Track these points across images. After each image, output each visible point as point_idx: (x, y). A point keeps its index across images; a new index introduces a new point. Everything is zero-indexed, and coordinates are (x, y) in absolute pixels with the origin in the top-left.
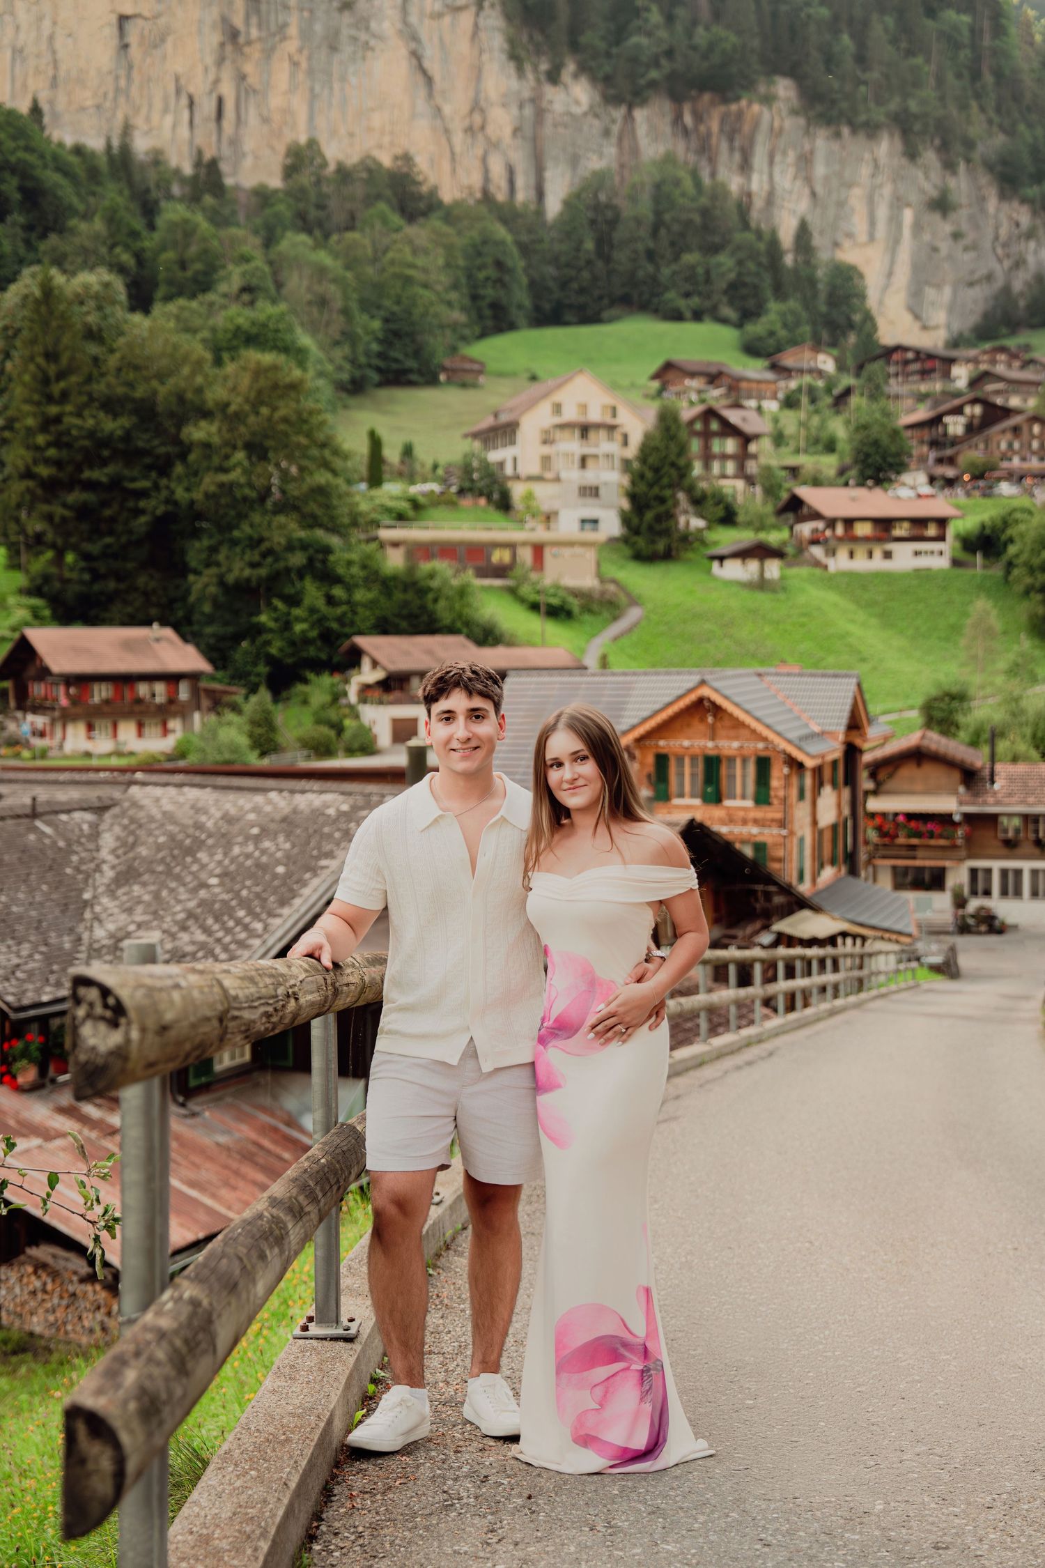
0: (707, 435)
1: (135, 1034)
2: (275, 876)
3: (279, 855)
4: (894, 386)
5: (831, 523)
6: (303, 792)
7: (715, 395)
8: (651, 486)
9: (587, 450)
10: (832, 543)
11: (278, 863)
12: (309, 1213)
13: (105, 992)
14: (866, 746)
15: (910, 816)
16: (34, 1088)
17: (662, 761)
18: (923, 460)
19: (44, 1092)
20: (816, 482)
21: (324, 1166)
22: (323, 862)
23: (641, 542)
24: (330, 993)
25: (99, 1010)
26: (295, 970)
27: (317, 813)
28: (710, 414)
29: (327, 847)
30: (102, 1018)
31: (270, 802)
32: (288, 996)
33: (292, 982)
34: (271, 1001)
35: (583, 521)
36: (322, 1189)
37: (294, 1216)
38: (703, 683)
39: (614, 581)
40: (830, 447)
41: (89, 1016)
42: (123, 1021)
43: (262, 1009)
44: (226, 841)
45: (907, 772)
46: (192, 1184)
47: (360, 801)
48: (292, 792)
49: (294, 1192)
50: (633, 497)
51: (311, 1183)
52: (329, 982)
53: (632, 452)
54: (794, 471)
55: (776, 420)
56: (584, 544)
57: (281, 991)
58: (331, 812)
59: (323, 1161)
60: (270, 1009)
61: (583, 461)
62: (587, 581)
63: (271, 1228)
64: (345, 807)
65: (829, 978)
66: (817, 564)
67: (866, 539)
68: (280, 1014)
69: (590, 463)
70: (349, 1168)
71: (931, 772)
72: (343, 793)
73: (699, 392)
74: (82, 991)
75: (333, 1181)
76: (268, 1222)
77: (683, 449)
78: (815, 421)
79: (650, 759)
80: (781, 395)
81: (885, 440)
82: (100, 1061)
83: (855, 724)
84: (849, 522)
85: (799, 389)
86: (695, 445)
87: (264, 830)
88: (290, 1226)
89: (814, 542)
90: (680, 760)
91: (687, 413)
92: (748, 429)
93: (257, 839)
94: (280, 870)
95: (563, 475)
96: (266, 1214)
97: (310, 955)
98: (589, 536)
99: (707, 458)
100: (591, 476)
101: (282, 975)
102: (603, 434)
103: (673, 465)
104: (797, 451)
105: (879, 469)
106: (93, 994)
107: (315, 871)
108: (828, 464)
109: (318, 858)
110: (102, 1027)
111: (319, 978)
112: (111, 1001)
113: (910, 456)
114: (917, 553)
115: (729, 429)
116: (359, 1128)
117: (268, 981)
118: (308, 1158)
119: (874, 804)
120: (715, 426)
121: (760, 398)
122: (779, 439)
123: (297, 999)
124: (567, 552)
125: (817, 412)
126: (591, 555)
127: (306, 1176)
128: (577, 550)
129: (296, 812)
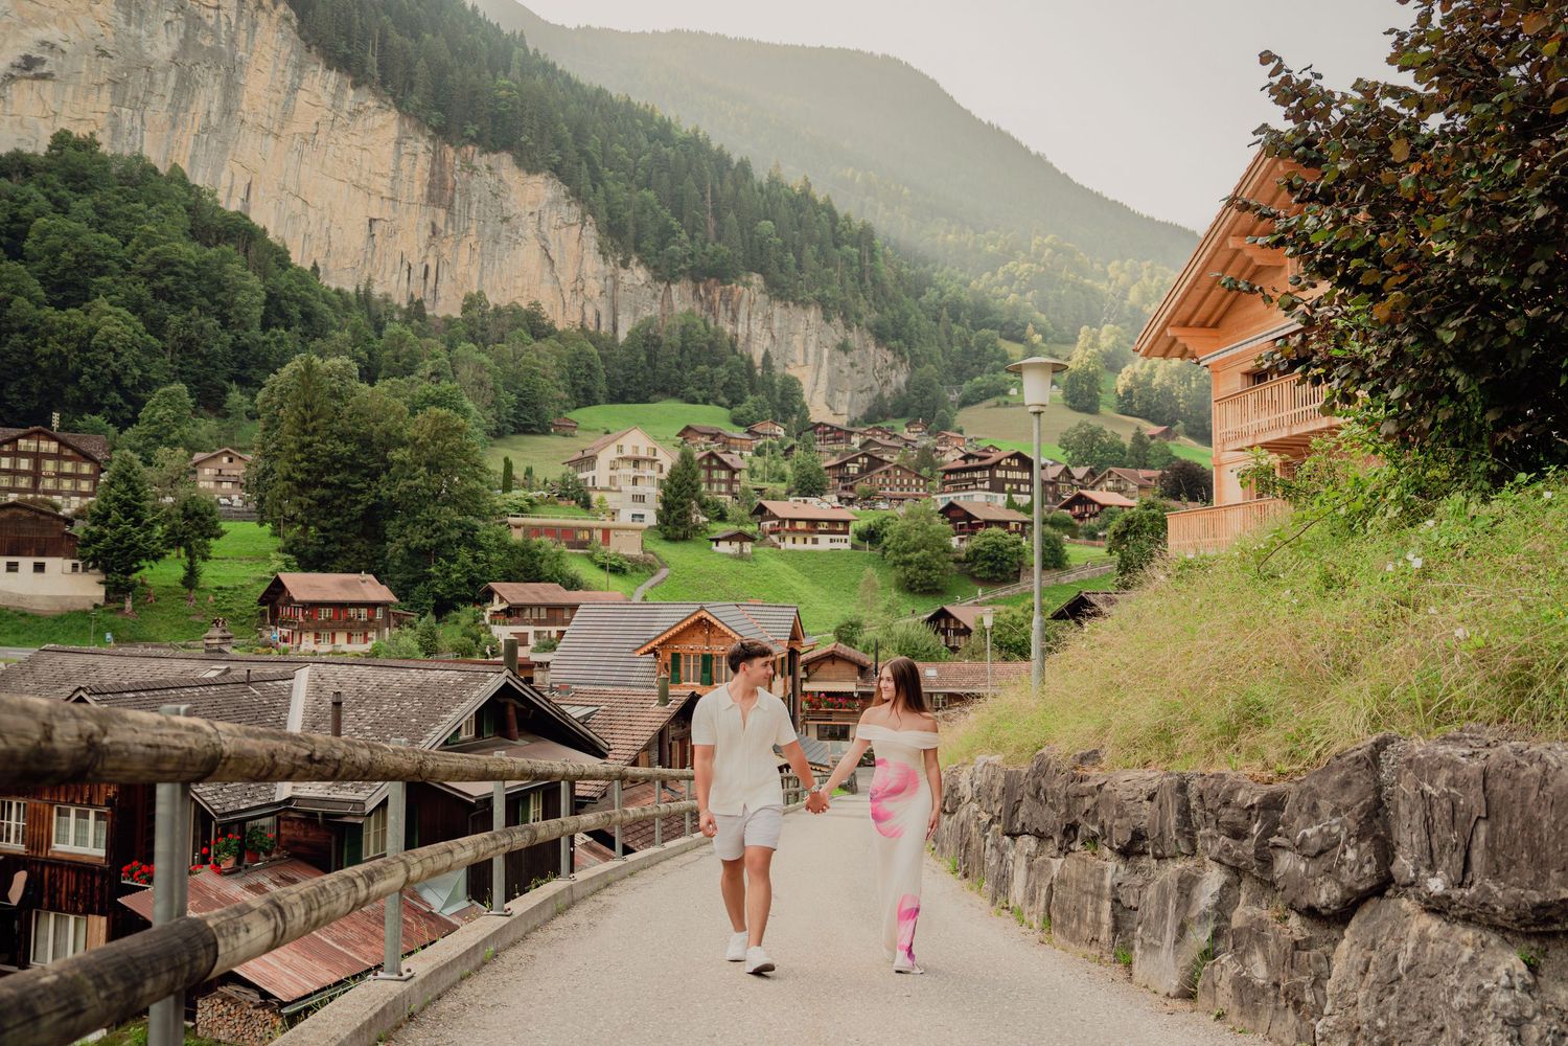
0: (709, 468)
2: (410, 724)
3: (413, 711)
4: (818, 446)
5: (782, 521)
6: (432, 670)
7: (715, 447)
8: (675, 496)
9: (637, 474)
10: (783, 533)
11: (413, 716)
14: (802, 650)
15: (829, 694)
16: (231, 873)
17: (676, 657)
18: (835, 487)
19: (239, 875)
20: (774, 498)
22: (443, 716)
23: (669, 530)
27: (441, 683)
28: (712, 455)
29: (446, 706)
31: (410, 676)
35: (634, 516)
38: (702, 609)
39: (652, 553)
40: (782, 478)
44: (378, 700)
45: (826, 667)
46: (339, 942)
47: (470, 675)
50: (664, 502)
53: (664, 476)
54: (761, 491)
55: (751, 462)
56: (634, 530)
58: (451, 683)
61: (635, 481)
62: (636, 552)
64: (460, 680)
66: (774, 545)
67: (802, 531)
69: (639, 482)
71: (840, 667)
73: (706, 444)
77: (695, 475)
78: (773, 463)
79: (669, 657)
80: (753, 448)
81: (814, 476)
83: (795, 637)
84: (793, 521)
85: (764, 445)
86: (703, 474)
87: (404, 695)
89: (772, 533)
90: (687, 656)
91: (698, 456)
92: (734, 465)
93: (399, 701)
95: (623, 489)
98: (637, 524)
99: (710, 481)
100: (640, 489)
102: (647, 465)
103: (689, 484)
104: (763, 480)
105: (810, 492)
107: (437, 722)
108: (782, 487)
109: (440, 714)
113: (828, 484)
114: (831, 541)
115: (723, 465)
119: (807, 687)
120: (714, 463)
121: (741, 449)
122: (752, 473)
124: (623, 534)
125: (774, 458)
126: (638, 536)
128: (630, 533)
129: (427, 682)
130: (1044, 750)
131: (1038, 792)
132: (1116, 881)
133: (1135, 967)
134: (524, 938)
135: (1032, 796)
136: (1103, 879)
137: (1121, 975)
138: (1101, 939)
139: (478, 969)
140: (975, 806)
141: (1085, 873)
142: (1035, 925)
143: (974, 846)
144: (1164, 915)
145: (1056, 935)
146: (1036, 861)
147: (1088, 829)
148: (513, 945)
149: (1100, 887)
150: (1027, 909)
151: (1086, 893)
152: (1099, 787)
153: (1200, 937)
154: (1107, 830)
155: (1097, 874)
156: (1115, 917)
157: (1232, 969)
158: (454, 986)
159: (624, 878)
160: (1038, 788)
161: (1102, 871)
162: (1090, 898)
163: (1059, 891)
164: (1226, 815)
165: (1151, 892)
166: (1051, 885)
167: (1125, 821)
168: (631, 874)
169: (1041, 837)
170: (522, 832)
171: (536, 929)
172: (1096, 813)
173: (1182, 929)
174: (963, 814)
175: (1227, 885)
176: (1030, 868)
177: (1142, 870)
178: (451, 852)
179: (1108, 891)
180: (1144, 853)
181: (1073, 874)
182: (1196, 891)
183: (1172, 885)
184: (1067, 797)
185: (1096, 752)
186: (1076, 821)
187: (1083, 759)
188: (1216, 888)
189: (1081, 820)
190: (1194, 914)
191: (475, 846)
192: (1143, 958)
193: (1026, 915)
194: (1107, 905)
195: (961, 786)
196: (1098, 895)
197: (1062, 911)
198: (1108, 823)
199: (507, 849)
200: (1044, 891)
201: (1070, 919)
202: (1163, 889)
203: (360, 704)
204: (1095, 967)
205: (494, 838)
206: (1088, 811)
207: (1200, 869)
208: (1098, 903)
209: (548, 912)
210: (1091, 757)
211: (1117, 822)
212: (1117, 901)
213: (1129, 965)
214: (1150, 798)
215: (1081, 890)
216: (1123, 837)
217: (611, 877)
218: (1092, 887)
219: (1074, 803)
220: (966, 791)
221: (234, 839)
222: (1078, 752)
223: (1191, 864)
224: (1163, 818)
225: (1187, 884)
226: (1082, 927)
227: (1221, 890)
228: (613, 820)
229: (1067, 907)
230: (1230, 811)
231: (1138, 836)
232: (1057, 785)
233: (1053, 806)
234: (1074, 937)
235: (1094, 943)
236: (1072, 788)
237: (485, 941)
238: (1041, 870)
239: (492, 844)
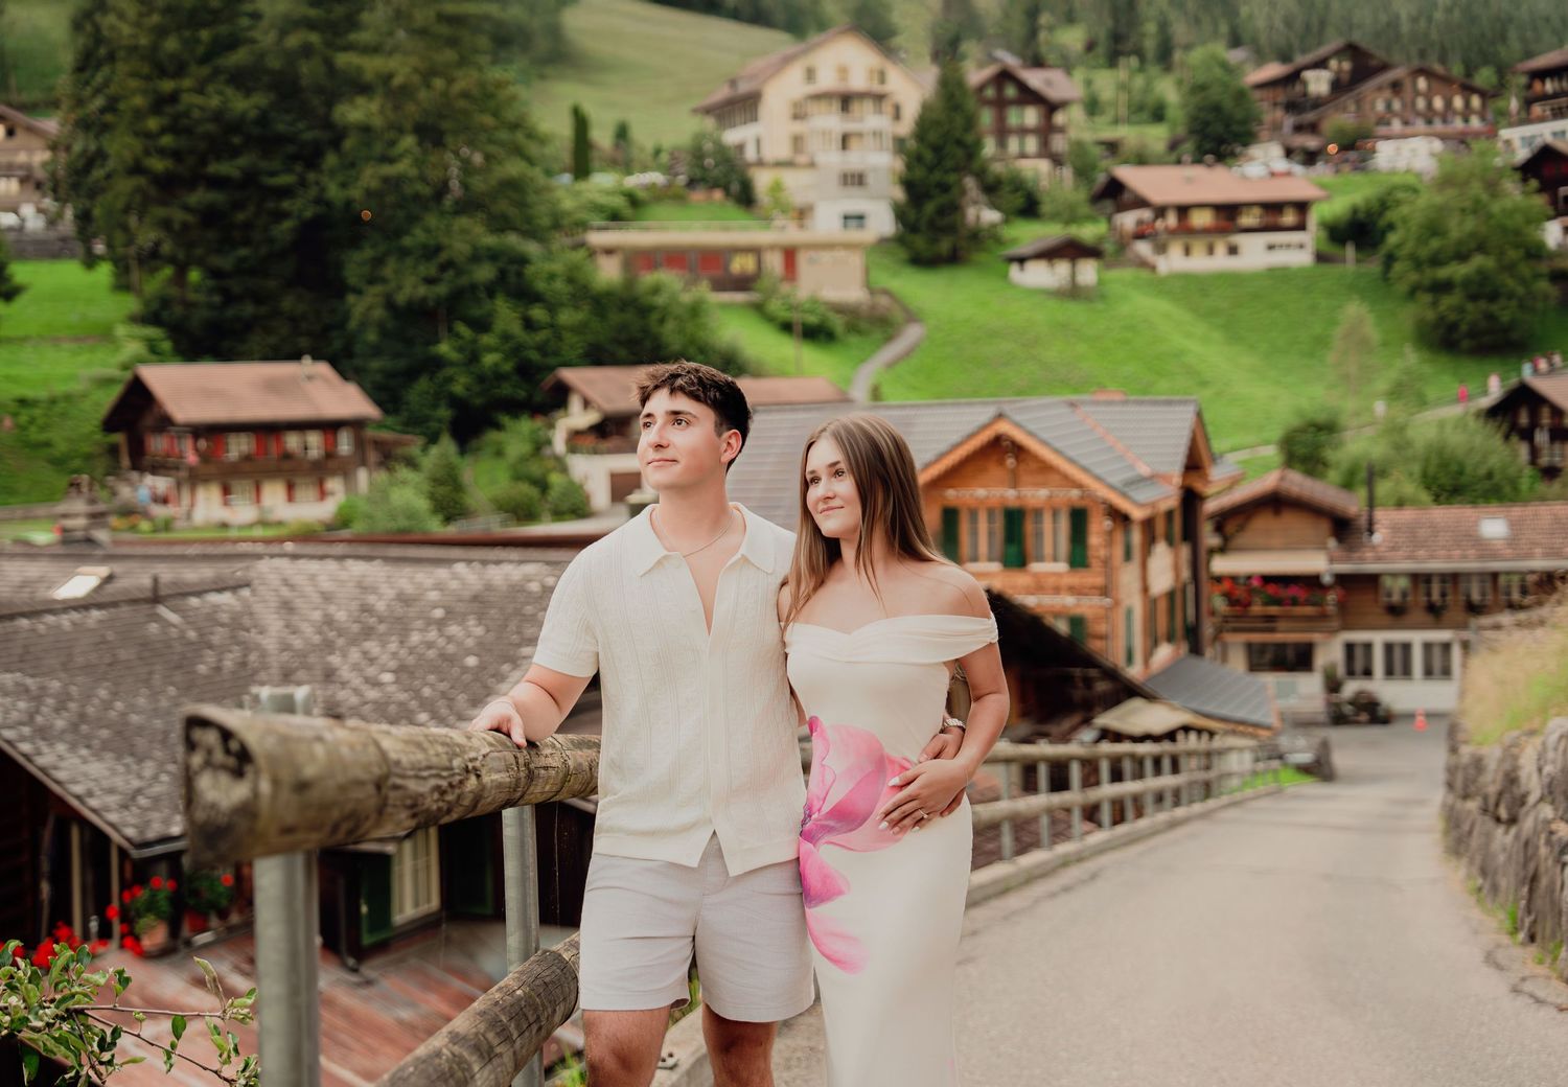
0: (1001, 104)
1: (265, 787)
2: (465, 669)
3: (470, 642)
5: (1161, 211)
6: (498, 562)
8: (931, 169)
9: (851, 127)
10: (1163, 237)
11: (469, 652)
12: (500, 1055)
13: (226, 735)
14: (1209, 490)
15: (1268, 579)
16: (163, 954)
17: (950, 516)
18: (1276, 127)
19: (180, 957)
20: (1141, 160)
21: (520, 999)
23: (920, 242)
24: (522, 775)
25: (219, 756)
26: (475, 742)
27: (517, 590)
28: (1005, 76)
30: (224, 767)
31: (455, 577)
32: (467, 770)
33: (472, 755)
34: (445, 774)
35: (846, 218)
36: (518, 1026)
37: (481, 1056)
38: (1000, 416)
39: (886, 292)
40: (1158, 115)
41: (208, 764)
42: (249, 769)
43: (433, 782)
44: (401, 626)
45: (1262, 522)
48: (484, 563)
49: (482, 1027)
50: (908, 185)
51: (504, 1019)
52: (521, 761)
53: (906, 127)
54: (1112, 147)
55: (1088, 83)
56: (849, 246)
57: (457, 763)
59: (519, 992)
60: (444, 783)
61: (845, 141)
62: (852, 293)
63: (451, 1068)
65: (1167, 781)
66: (1143, 264)
67: (1206, 231)
68: (457, 791)
69: (853, 143)
70: (554, 1003)
71: (1291, 522)
72: (548, 563)
74: (198, 734)
75: (532, 1019)
76: (448, 1060)
77: (970, 123)
78: (1139, 82)
79: (936, 514)
81: (1228, 103)
82: (222, 820)
83: (1194, 464)
84: (1183, 210)
86: (986, 117)
87: (450, 613)
88: (476, 1068)
89: (1140, 236)
90: (973, 513)
91: (975, 75)
92: (1052, 94)
93: (441, 624)
94: (471, 661)
95: (821, 158)
96: (445, 1051)
97: (498, 730)
98: (855, 235)
99: (1002, 132)
100: (856, 159)
101: (459, 745)
102: (868, 105)
103: (959, 143)
104: (1116, 121)
105: (1221, 141)
106: (211, 737)
108: (1156, 136)
109: (519, 645)
110: (224, 779)
111: (509, 756)
112: (234, 746)
113: (1260, 123)
114: (1271, 247)
115: (1029, 96)
116: (566, 956)
117: (440, 749)
118: (500, 989)
119: (1221, 565)
120: (1011, 91)
122: (1093, 107)
123: (478, 776)
124: (827, 256)
126: (856, 261)
127: (497, 1009)
128: (841, 254)
129: (489, 587)
140: (1547, 811)
143: (1544, 882)
174: (1528, 824)
195: (1523, 774)
203: (368, 632)
220: (1532, 783)
221: (163, 885)
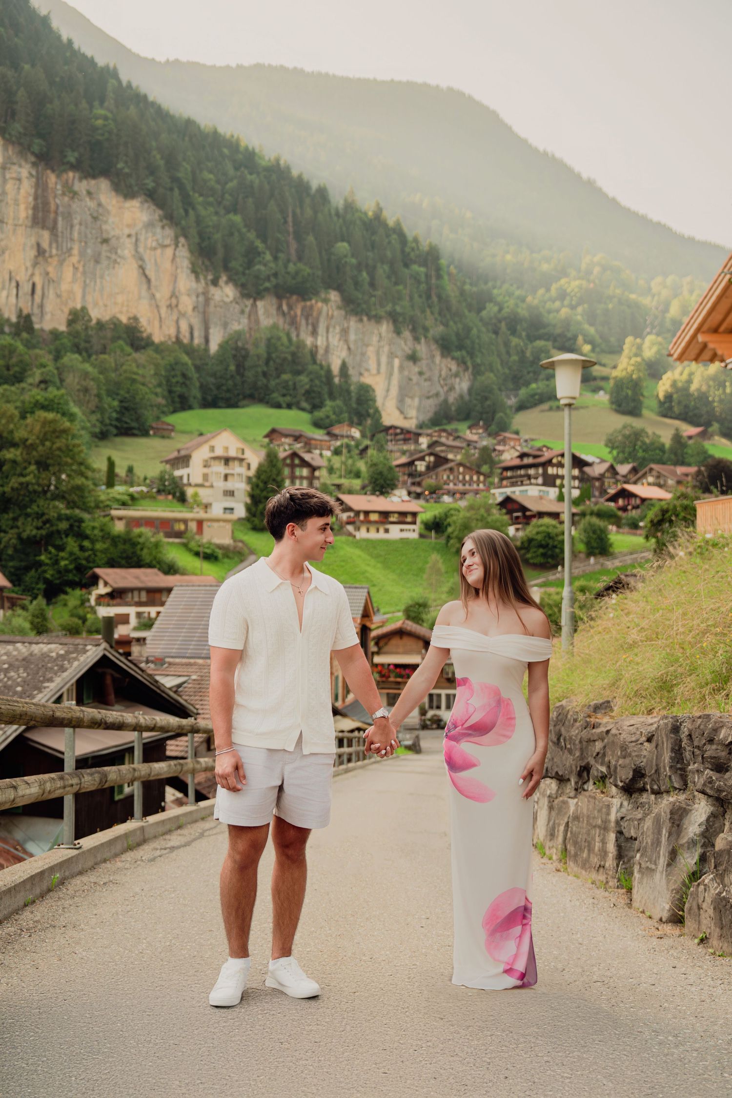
0: (293, 466)
2: (15, 693)
3: (19, 680)
4: (390, 446)
5: (358, 513)
6: (37, 643)
7: (298, 446)
8: (262, 491)
9: (228, 471)
10: (358, 523)
14: (373, 627)
15: (397, 666)
18: (405, 483)
20: (350, 492)
22: (46, 684)
23: (256, 521)
27: (45, 656)
28: (294, 455)
29: (49, 675)
31: (16, 649)
35: (225, 509)
39: (241, 541)
40: (358, 475)
45: (395, 641)
47: (71, 648)
50: (252, 496)
53: (252, 473)
54: (339, 487)
55: (329, 460)
56: (226, 521)
58: (54, 654)
61: (226, 477)
62: (227, 541)
64: (62, 652)
66: (350, 534)
67: (376, 522)
69: (229, 478)
71: (407, 642)
72: (61, 644)
73: (290, 445)
77: (279, 473)
78: (350, 462)
80: (332, 448)
81: (385, 472)
83: (366, 614)
84: (367, 513)
85: (342, 446)
86: (286, 471)
87: (11, 666)
89: (348, 523)
91: (282, 455)
92: (315, 463)
93: (6, 671)
94: (19, 689)
95: (215, 484)
98: (228, 516)
99: (293, 478)
100: (230, 485)
102: (236, 463)
103: (274, 480)
104: (340, 477)
105: (382, 487)
107: (40, 690)
108: (357, 483)
109: (43, 682)
113: (399, 481)
114: (402, 530)
115: (305, 464)
119: (377, 659)
120: (297, 461)
121: (321, 449)
122: (331, 470)
124: (216, 525)
125: (351, 457)
126: (229, 527)
128: (222, 524)
129: (31, 654)
130: (564, 703)
131: (559, 739)
132: (620, 815)
133: (634, 891)
134: (93, 868)
135: (554, 743)
136: (608, 814)
137: (623, 901)
138: (607, 865)
139: (42, 896)
141: (594, 809)
142: (554, 857)
144: (657, 843)
145: (571, 864)
146: (556, 802)
147: (597, 770)
148: (81, 873)
149: (606, 822)
150: (548, 844)
151: (595, 827)
152: (608, 732)
153: (689, 860)
154: (612, 769)
155: (604, 810)
156: (619, 847)
157: (714, 889)
158: (17, 911)
159: (196, 821)
160: (559, 736)
161: (608, 807)
162: (598, 831)
163: (574, 827)
164: (711, 750)
165: (648, 823)
166: (568, 823)
167: (627, 761)
168: (203, 819)
169: (561, 780)
170: (92, 775)
171: (105, 861)
172: (604, 755)
173: (673, 855)
175: (713, 816)
176: (551, 808)
177: (642, 805)
178: (15, 788)
179: (613, 824)
180: (643, 790)
181: (585, 811)
182: (686, 821)
183: (665, 817)
184: (581, 742)
185: (608, 702)
186: (588, 763)
187: (597, 708)
188: (703, 818)
189: (592, 762)
190: (684, 840)
191: (42, 784)
192: (640, 882)
193: (547, 848)
194: (612, 837)
196: (605, 828)
197: (575, 843)
198: (613, 762)
199: (76, 789)
200: (562, 828)
201: (581, 850)
202: (657, 821)
204: (600, 893)
205: (62, 778)
206: (598, 754)
207: (690, 802)
208: (604, 836)
209: (118, 847)
210: (604, 707)
211: (621, 762)
212: (620, 833)
213: (630, 890)
214: (649, 740)
215: (591, 825)
216: (626, 775)
217: (183, 820)
218: (599, 822)
219: (587, 747)
222: (592, 703)
223: (682, 797)
224: (658, 757)
225: (678, 816)
226: (592, 855)
227: (708, 820)
228: (185, 768)
229: (579, 840)
230: (714, 747)
231: (639, 773)
232: (574, 732)
233: (570, 751)
234: (585, 865)
235: (601, 869)
236: (585, 734)
237: (52, 869)
238: (560, 810)
239: (59, 784)
